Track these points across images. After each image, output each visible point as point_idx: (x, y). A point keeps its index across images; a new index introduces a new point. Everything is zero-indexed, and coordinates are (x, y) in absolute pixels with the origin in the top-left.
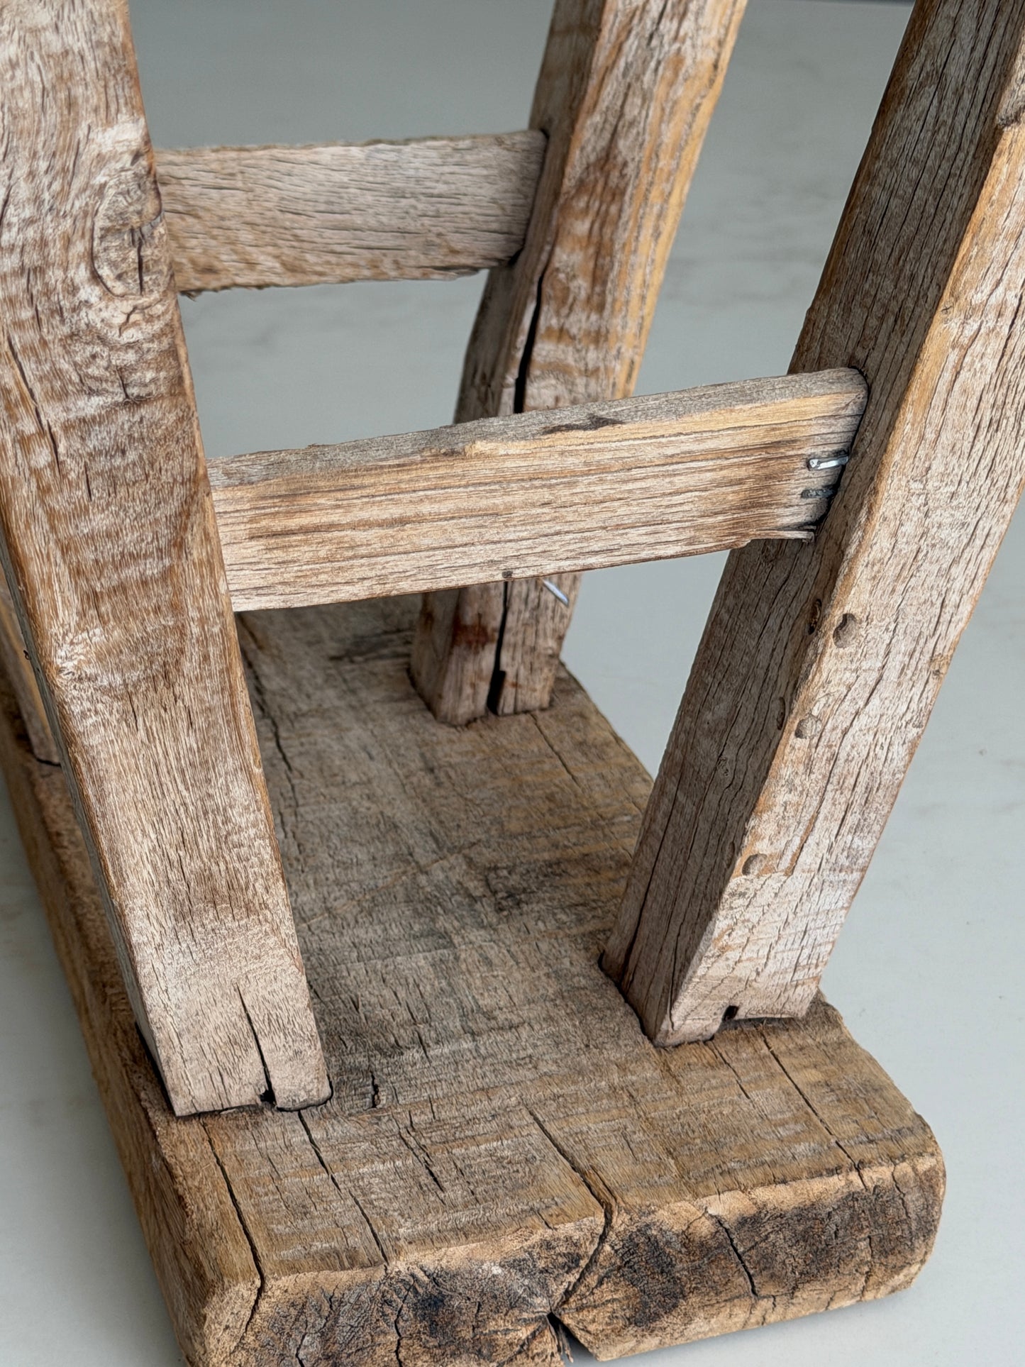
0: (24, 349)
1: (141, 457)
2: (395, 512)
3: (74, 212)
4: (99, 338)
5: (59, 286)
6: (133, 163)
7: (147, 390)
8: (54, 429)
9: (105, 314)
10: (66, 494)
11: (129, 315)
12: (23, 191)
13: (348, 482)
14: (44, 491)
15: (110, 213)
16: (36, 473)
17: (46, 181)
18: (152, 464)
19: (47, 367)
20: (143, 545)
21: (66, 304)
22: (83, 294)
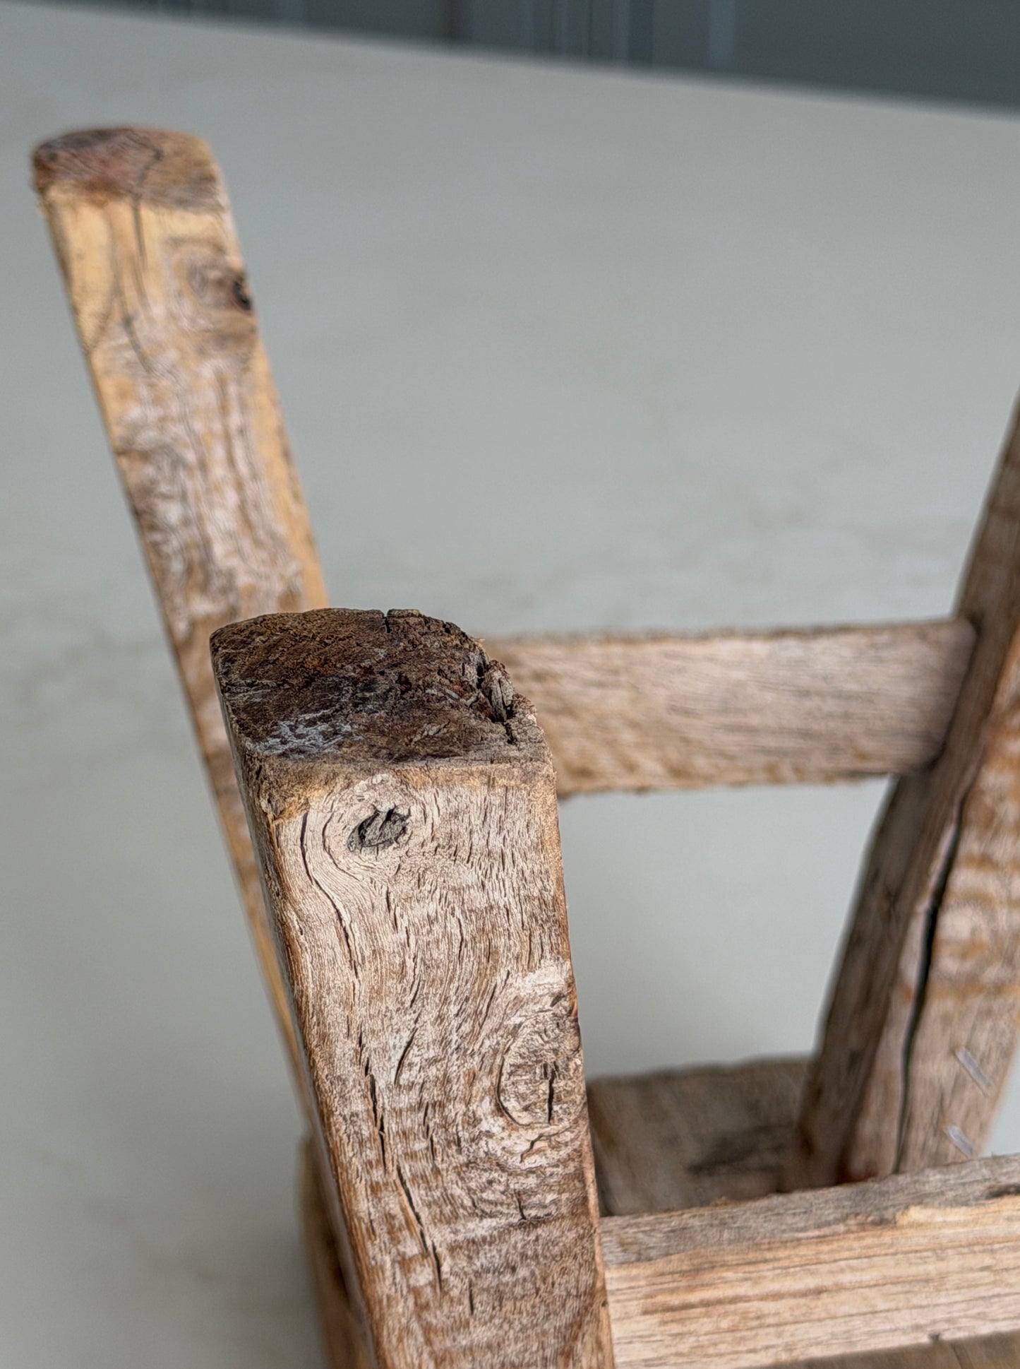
0: (414, 1178)
1: (533, 1273)
2: (811, 1282)
3: (483, 1051)
4: (498, 1164)
5: (459, 1119)
6: (553, 1005)
7: (546, 1211)
8: (439, 1250)
9: (507, 1143)
10: (446, 1310)
11: (533, 1143)
12: (429, 1033)
13: (759, 1256)
14: (421, 1308)
15: (523, 1050)
16: (416, 1292)
17: (455, 1023)
18: (544, 1280)
19: (437, 1194)
20: (527, 1355)
21: (464, 1135)
22: (484, 1126)
